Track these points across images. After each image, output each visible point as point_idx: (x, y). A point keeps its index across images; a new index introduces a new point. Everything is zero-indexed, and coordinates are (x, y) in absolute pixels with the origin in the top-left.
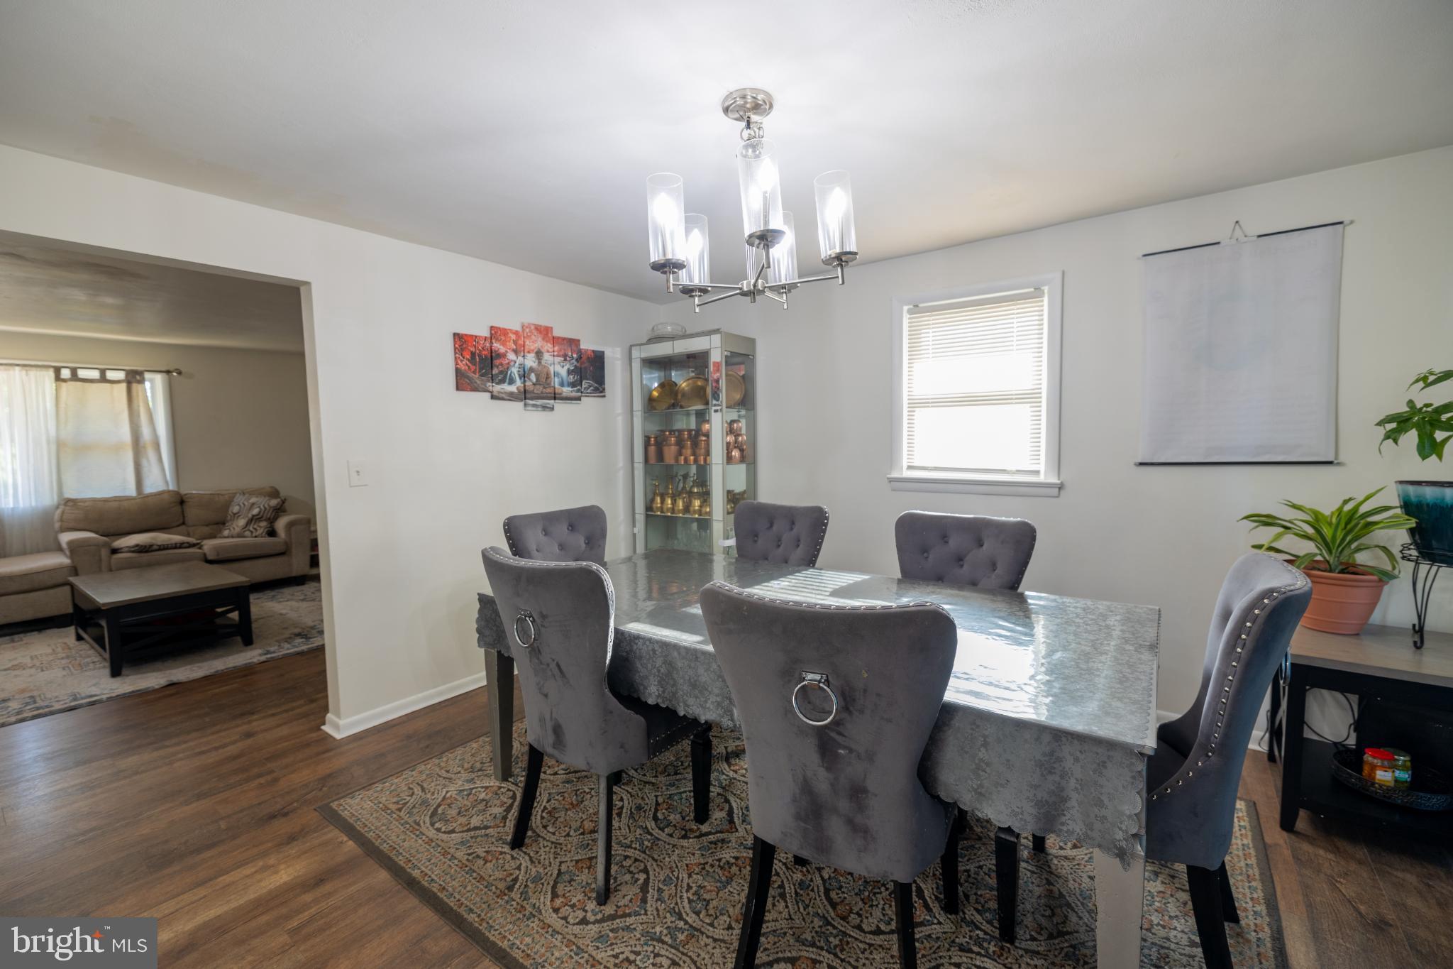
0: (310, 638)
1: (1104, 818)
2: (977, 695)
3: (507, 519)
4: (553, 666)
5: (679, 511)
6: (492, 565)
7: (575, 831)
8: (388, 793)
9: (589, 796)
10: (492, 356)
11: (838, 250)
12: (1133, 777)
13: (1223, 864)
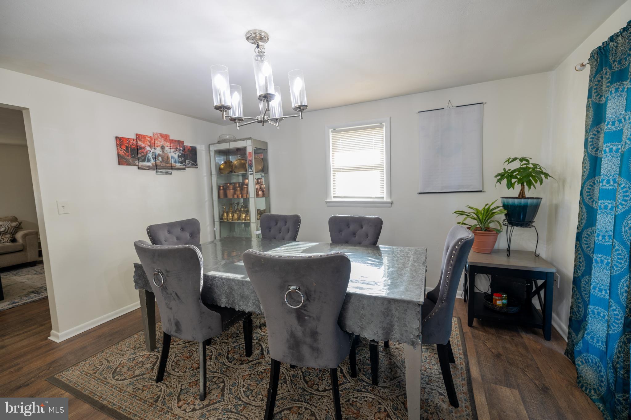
0: (40, 293)
1: (407, 331)
2: (360, 288)
3: (149, 227)
4: (174, 294)
5: (235, 219)
6: (140, 249)
7: (189, 369)
8: (88, 366)
9: (195, 352)
10: (137, 148)
11: (299, 104)
12: (416, 314)
13: (449, 342)
